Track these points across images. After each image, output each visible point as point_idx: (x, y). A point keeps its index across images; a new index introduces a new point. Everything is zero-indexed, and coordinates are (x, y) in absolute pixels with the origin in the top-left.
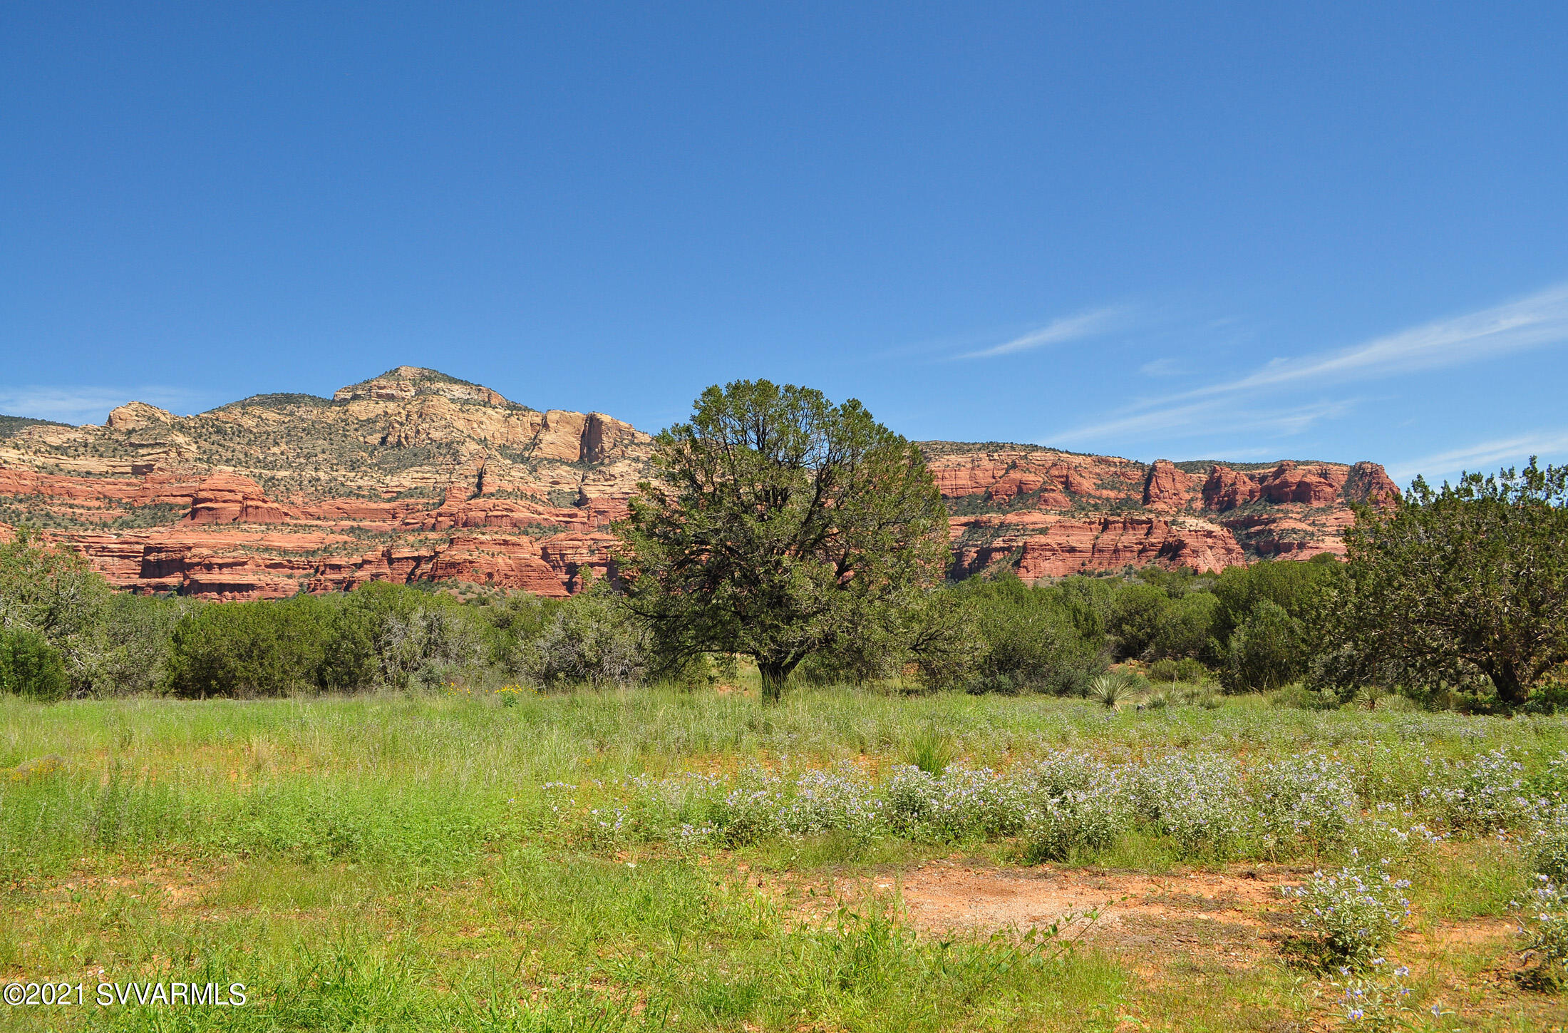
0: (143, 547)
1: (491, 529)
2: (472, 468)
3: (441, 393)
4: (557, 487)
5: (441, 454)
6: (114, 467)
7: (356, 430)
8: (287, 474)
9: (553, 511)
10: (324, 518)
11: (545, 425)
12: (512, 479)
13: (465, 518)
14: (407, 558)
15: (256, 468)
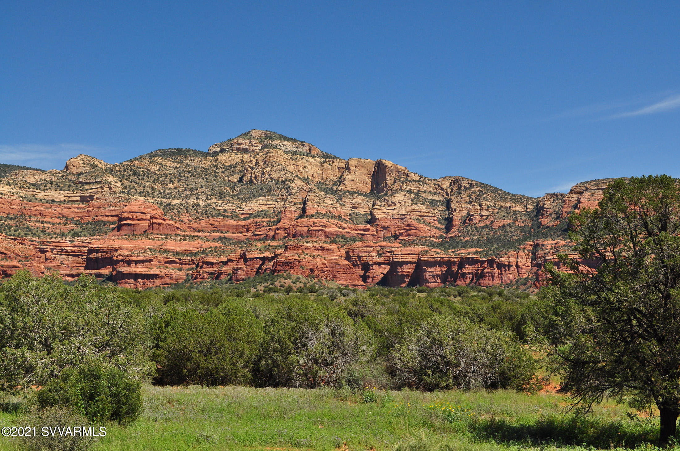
0: (87, 249)
1: (311, 239)
2: (299, 198)
3: (279, 147)
4: (356, 210)
5: (279, 188)
6: (69, 197)
7: (223, 172)
8: (178, 201)
9: (353, 227)
10: (202, 231)
11: (348, 168)
12: (325, 205)
13: (294, 231)
14: (256, 258)
15: (158, 197)
